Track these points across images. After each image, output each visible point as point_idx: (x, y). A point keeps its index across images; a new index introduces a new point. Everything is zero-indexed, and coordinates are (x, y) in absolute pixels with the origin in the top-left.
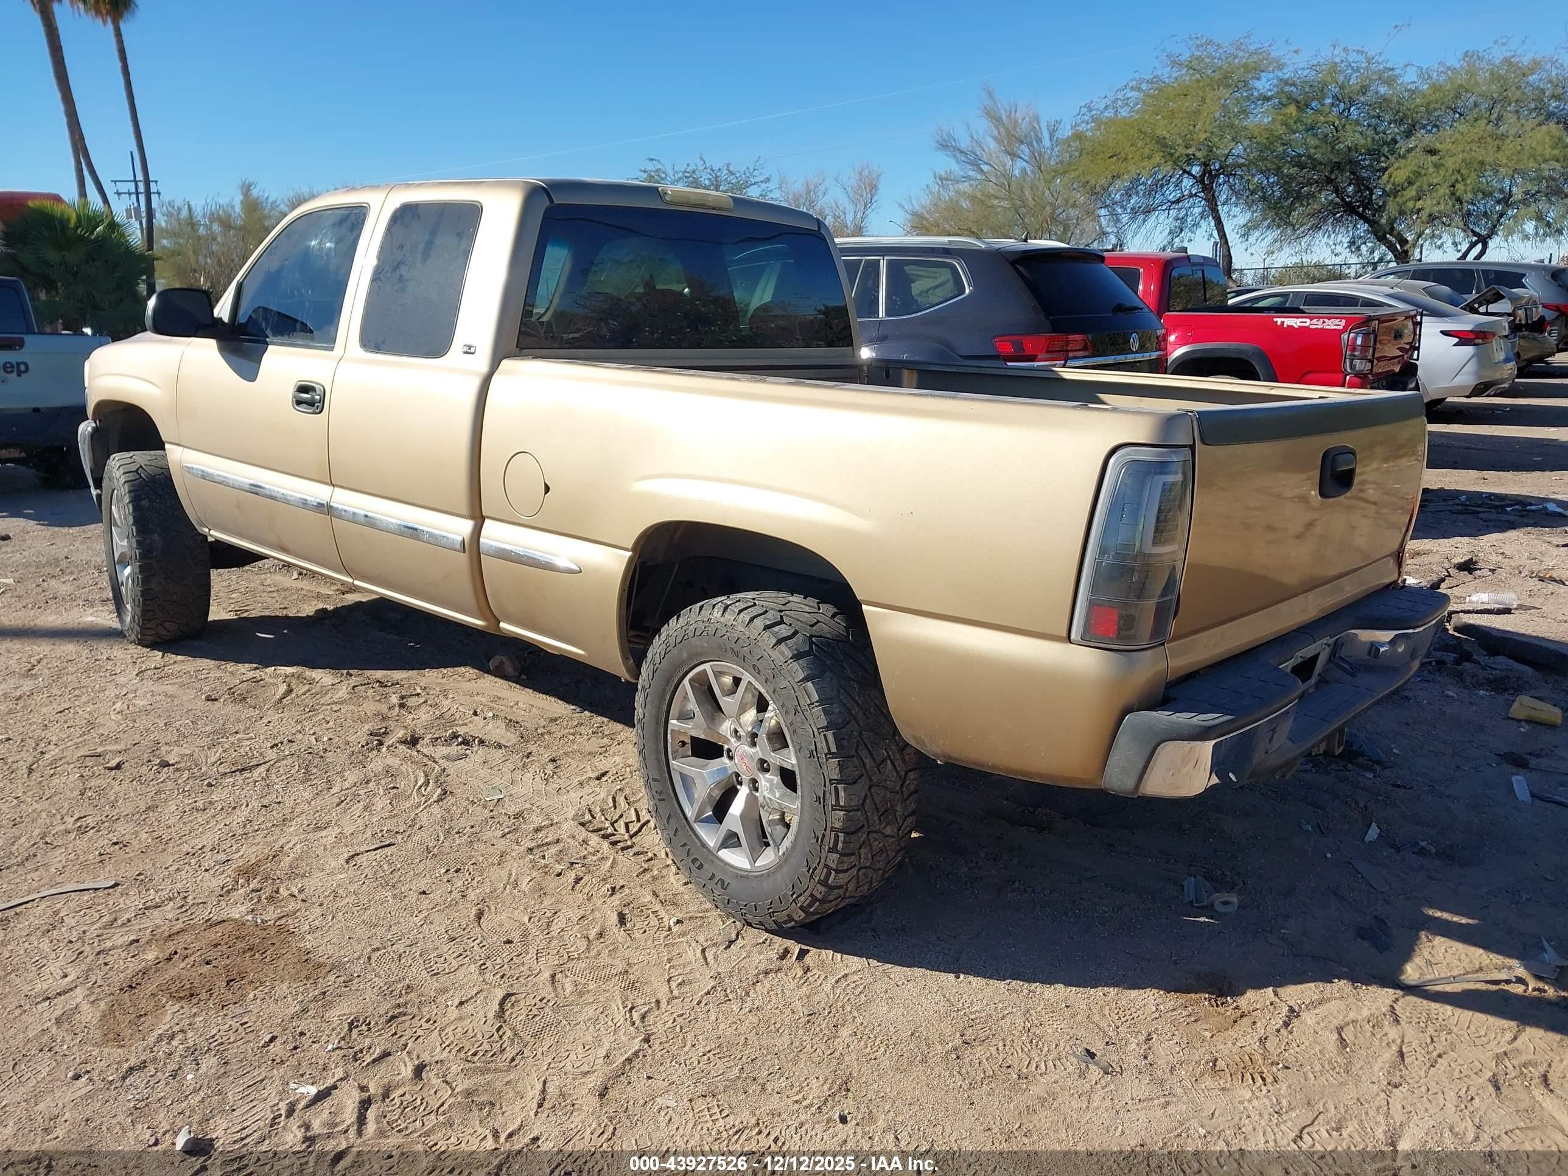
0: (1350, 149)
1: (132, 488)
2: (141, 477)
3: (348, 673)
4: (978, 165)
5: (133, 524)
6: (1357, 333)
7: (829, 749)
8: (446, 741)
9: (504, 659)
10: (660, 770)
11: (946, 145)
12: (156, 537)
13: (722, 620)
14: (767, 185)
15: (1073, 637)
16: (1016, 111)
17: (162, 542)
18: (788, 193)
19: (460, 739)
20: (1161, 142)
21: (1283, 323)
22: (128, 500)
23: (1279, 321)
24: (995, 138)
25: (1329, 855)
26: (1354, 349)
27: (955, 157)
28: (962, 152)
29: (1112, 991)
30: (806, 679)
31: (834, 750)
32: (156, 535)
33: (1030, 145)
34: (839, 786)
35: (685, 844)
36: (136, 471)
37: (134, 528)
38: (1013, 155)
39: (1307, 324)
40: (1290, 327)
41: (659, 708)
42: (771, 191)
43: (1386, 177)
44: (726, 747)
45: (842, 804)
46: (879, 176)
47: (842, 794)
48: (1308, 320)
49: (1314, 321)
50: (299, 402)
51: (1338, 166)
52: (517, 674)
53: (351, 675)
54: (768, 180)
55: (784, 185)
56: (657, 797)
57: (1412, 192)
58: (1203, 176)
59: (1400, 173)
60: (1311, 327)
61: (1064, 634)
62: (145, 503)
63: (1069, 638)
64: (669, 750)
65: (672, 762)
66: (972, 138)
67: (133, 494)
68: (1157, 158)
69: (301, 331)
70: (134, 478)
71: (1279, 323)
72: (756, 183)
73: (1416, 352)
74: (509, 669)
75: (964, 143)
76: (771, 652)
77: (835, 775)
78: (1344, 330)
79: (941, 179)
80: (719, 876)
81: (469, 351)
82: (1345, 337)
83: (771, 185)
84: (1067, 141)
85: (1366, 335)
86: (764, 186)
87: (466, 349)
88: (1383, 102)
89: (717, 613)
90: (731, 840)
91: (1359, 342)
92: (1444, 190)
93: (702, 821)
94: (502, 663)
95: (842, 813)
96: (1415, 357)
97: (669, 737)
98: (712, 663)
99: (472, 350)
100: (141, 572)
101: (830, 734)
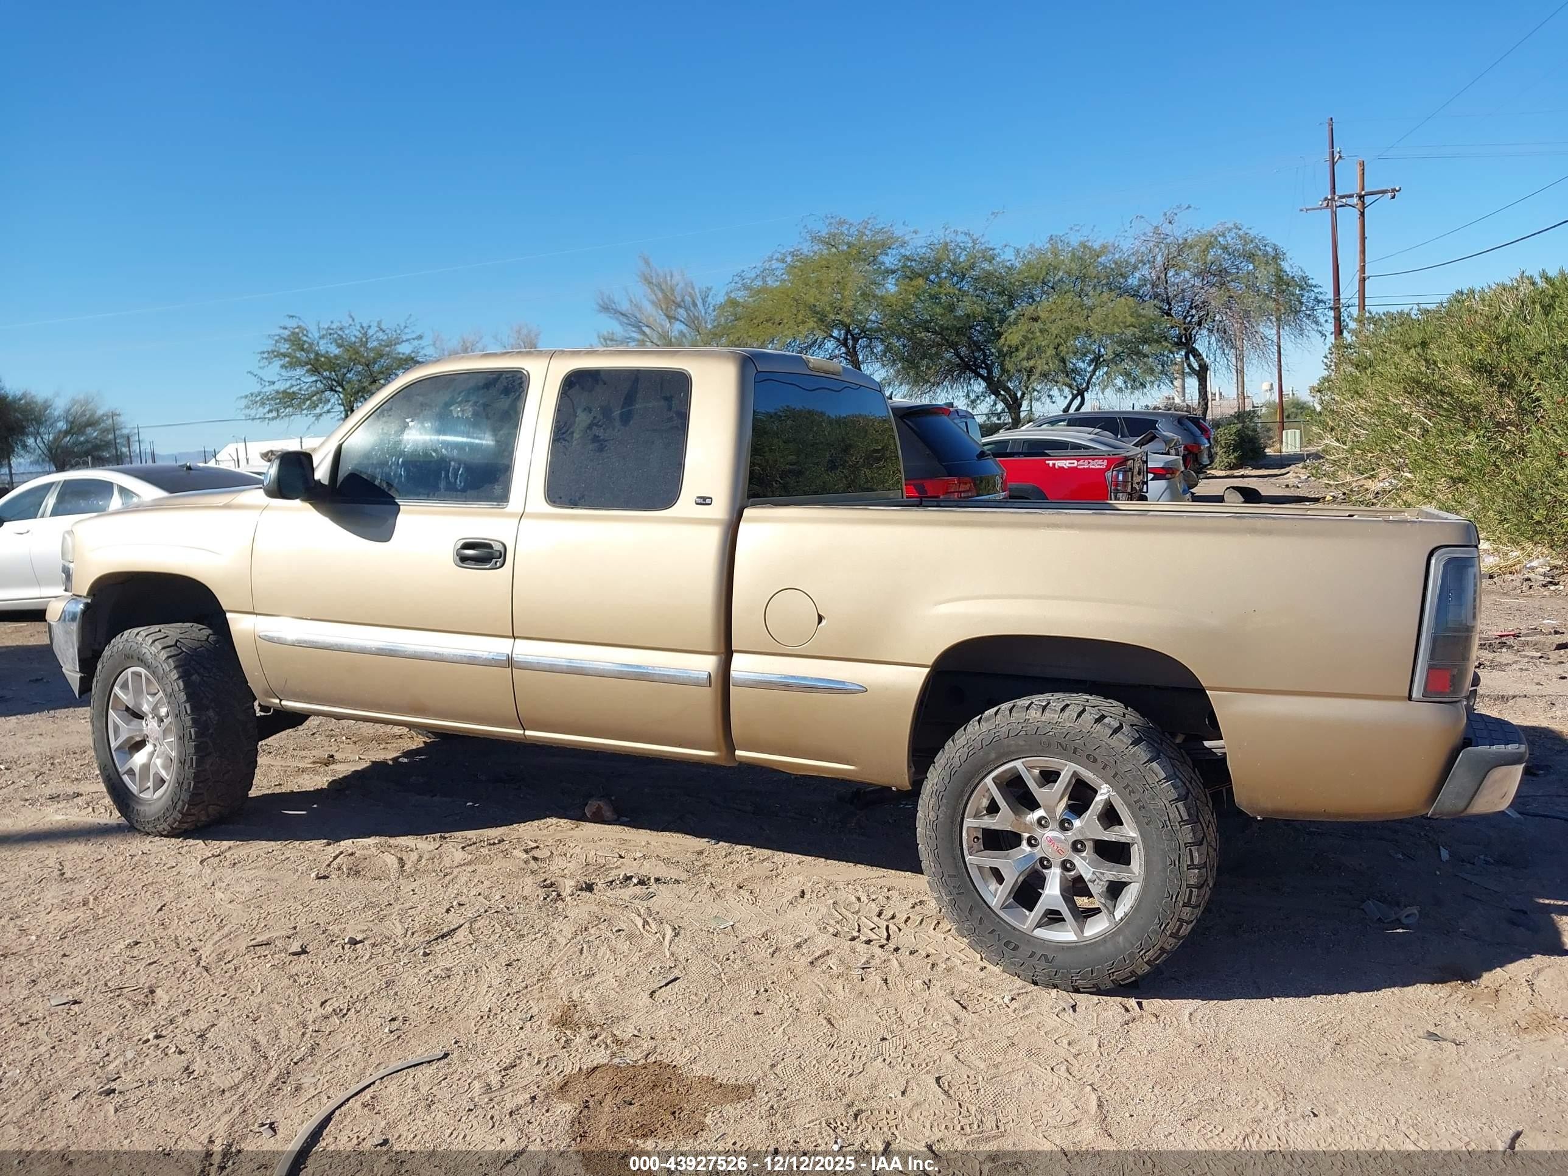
0: (968, 316)
1: (177, 664)
2: (183, 651)
3: (441, 837)
4: (639, 328)
5: (187, 701)
6: (1118, 471)
7: (1181, 817)
8: (621, 883)
9: (601, 803)
10: (957, 867)
11: (607, 308)
12: (211, 713)
13: (1043, 719)
14: (420, 342)
15: (1414, 696)
16: (672, 276)
17: (217, 718)
18: (443, 350)
19: (635, 880)
20: (813, 309)
21: (1054, 464)
22: (176, 676)
23: (1051, 463)
24: (653, 303)
25: (1438, 873)
26: (1117, 485)
27: (617, 319)
28: (623, 314)
29: (1396, 990)
30: (1151, 760)
31: (1186, 817)
32: (211, 711)
33: (687, 309)
34: (1192, 848)
35: (994, 931)
36: (176, 645)
37: (188, 706)
38: (671, 318)
39: (1075, 465)
40: (1061, 468)
41: (955, 809)
42: (423, 348)
43: (1002, 340)
44: (1026, 835)
45: (1196, 863)
46: (537, 335)
47: (1196, 854)
48: (1075, 462)
49: (1081, 462)
50: (464, 559)
51: (959, 331)
52: (615, 817)
53: (445, 838)
54: (420, 337)
55: (438, 343)
56: (955, 891)
57: (1023, 354)
58: (846, 339)
59: (1012, 336)
60: (1079, 467)
61: (1407, 695)
62: (195, 677)
63: (1410, 698)
64: (965, 846)
65: (968, 858)
66: (631, 302)
67: (181, 670)
68: (811, 324)
69: (447, 489)
70: (176, 653)
71: (1051, 465)
72: (407, 340)
73: (1145, 486)
74: (608, 814)
75: (625, 306)
76: (1109, 741)
77: (1189, 838)
78: (1108, 469)
79: (605, 340)
80: (1040, 953)
81: (704, 501)
82: (1109, 474)
83: (423, 343)
84: (722, 307)
85: (1125, 472)
86: (416, 343)
87: (699, 501)
88: (989, 275)
89: (1034, 714)
90: (1053, 918)
91: (1121, 478)
92: (1051, 352)
93: (1006, 907)
94: (599, 808)
95: (1197, 871)
96: (1145, 490)
97: (964, 834)
98: (1024, 760)
99: (708, 501)
100: (196, 753)
101: (1180, 804)
